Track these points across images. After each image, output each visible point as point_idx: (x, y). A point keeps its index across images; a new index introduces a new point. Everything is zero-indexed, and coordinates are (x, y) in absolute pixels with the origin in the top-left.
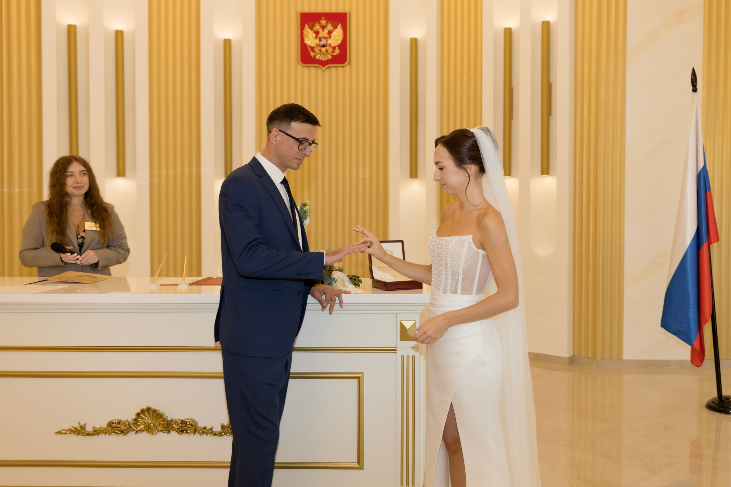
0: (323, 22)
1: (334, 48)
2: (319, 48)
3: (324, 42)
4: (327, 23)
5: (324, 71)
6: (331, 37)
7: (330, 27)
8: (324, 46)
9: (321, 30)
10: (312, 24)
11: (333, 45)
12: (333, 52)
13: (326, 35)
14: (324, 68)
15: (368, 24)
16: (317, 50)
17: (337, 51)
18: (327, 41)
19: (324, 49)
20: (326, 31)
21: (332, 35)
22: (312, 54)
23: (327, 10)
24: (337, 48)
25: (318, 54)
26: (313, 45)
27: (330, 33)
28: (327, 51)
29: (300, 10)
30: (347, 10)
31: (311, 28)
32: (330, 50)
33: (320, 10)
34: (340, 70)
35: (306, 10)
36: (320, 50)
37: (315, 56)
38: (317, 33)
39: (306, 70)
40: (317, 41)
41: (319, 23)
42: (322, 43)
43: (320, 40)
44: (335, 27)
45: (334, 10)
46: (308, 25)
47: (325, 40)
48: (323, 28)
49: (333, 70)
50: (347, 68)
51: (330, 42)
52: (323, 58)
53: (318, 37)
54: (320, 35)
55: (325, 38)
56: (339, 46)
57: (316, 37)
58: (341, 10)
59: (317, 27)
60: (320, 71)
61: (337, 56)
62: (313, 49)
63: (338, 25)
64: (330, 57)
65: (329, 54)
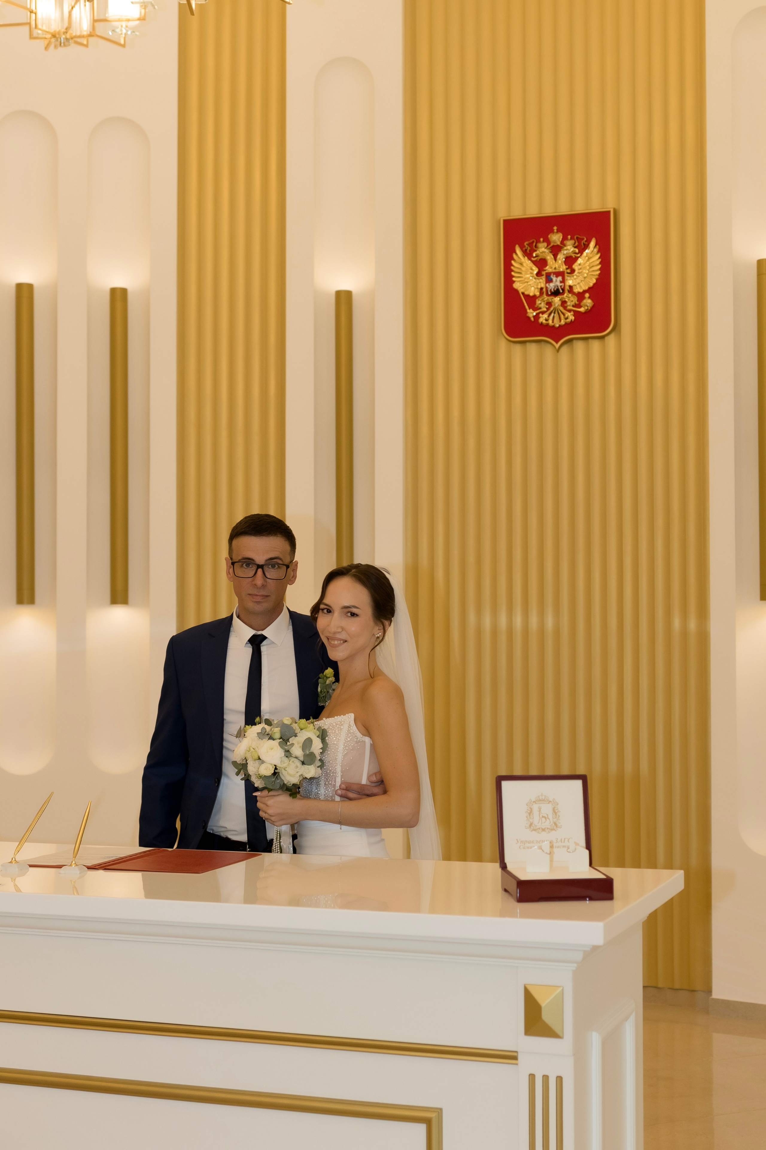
0: (556, 238)
1: (580, 296)
2: (546, 298)
3: (557, 282)
4: (565, 238)
5: (558, 350)
6: (573, 271)
7: (570, 248)
8: (556, 293)
9: (550, 257)
10: (530, 245)
11: (577, 289)
12: (578, 306)
13: (563, 268)
14: (557, 346)
15: (658, 235)
16: (541, 304)
17: (588, 303)
18: (563, 281)
19: (557, 301)
20: (561, 257)
21: (575, 266)
22: (531, 313)
23: (564, 209)
24: (587, 295)
25: (543, 313)
26: (532, 291)
27: (570, 261)
28: (564, 303)
29: (503, 214)
30: (609, 206)
31: (528, 255)
32: (571, 300)
33: (548, 211)
34: (595, 345)
35: (517, 213)
36: (549, 304)
37: (537, 317)
38: (541, 264)
39: (518, 349)
40: (541, 282)
41: (547, 241)
42: (551, 286)
43: (549, 280)
44: (582, 248)
45: (580, 208)
46: (522, 247)
47: (560, 278)
48: (555, 250)
49: (579, 347)
50: (611, 340)
51: (570, 282)
52: (557, 323)
53: (544, 273)
54: (548, 269)
55: (558, 274)
56: (590, 290)
57: (539, 274)
58: (595, 207)
59: (542, 250)
60: (548, 351)
61: (587, 312)
62: (532, 300)
63: (589, 241)
64: (571, 317)
65: (570, 311)
